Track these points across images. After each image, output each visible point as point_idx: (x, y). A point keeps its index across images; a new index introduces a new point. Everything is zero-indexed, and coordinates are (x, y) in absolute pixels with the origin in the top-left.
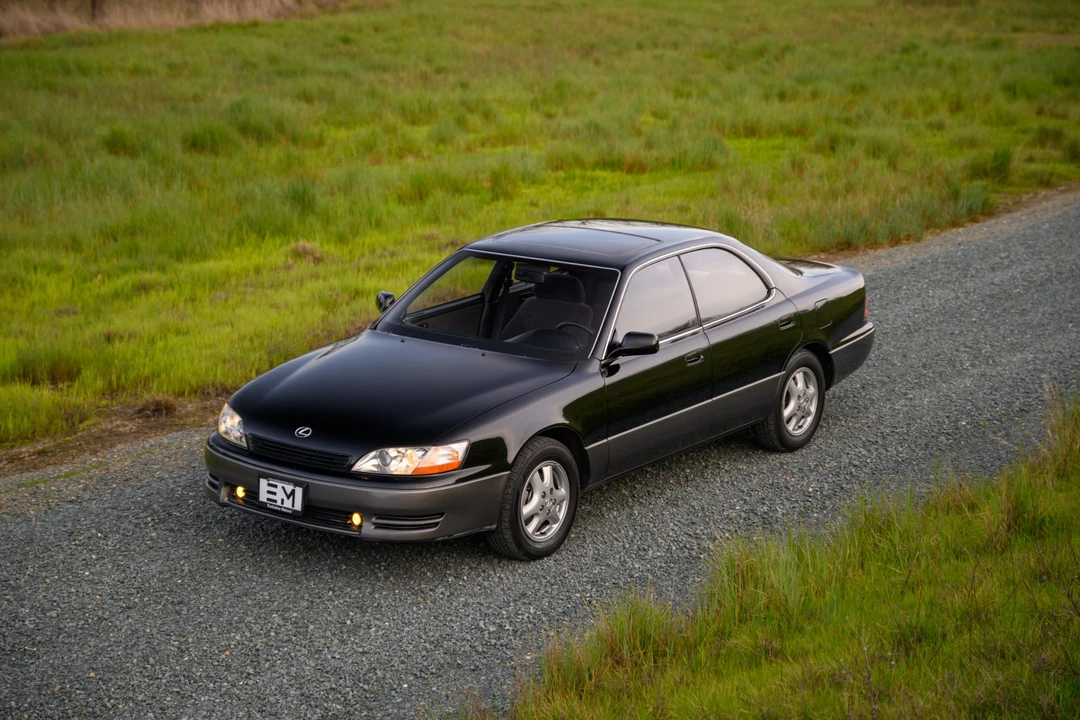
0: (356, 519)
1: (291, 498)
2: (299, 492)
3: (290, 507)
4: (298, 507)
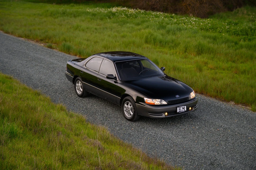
2: (185, 107)
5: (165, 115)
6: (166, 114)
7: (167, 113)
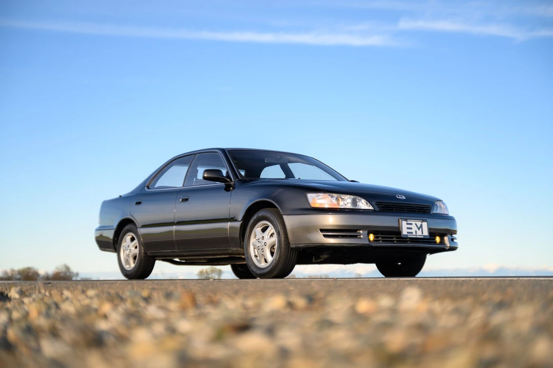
0: (438, 239)
1: (421, 229)
3: (421, 234)
4: (426, 233)
5: (369, 240)
6: (372, 237)
7: (374, 234)
